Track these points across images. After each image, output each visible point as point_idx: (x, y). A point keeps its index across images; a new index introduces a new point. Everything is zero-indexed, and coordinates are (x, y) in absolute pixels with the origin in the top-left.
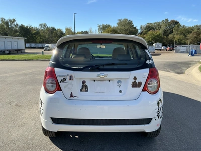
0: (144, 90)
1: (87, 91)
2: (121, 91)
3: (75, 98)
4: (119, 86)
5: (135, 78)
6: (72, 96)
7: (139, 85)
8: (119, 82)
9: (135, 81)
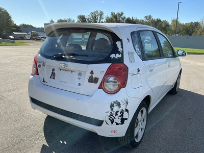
0: (100, 87)
1: (54, 79)
2: (79, 85)
3: (46, 83)
4: (79, 79)
5: (92, 72)
6: (44, 81)
7: (96, 80)
8: (80, 74)
9: (92, 76)
